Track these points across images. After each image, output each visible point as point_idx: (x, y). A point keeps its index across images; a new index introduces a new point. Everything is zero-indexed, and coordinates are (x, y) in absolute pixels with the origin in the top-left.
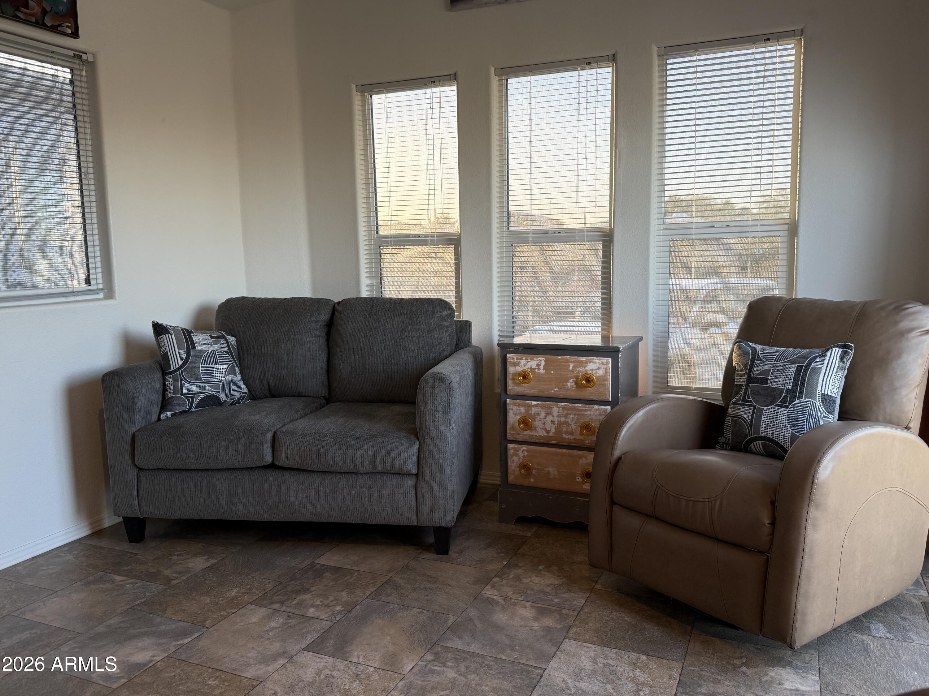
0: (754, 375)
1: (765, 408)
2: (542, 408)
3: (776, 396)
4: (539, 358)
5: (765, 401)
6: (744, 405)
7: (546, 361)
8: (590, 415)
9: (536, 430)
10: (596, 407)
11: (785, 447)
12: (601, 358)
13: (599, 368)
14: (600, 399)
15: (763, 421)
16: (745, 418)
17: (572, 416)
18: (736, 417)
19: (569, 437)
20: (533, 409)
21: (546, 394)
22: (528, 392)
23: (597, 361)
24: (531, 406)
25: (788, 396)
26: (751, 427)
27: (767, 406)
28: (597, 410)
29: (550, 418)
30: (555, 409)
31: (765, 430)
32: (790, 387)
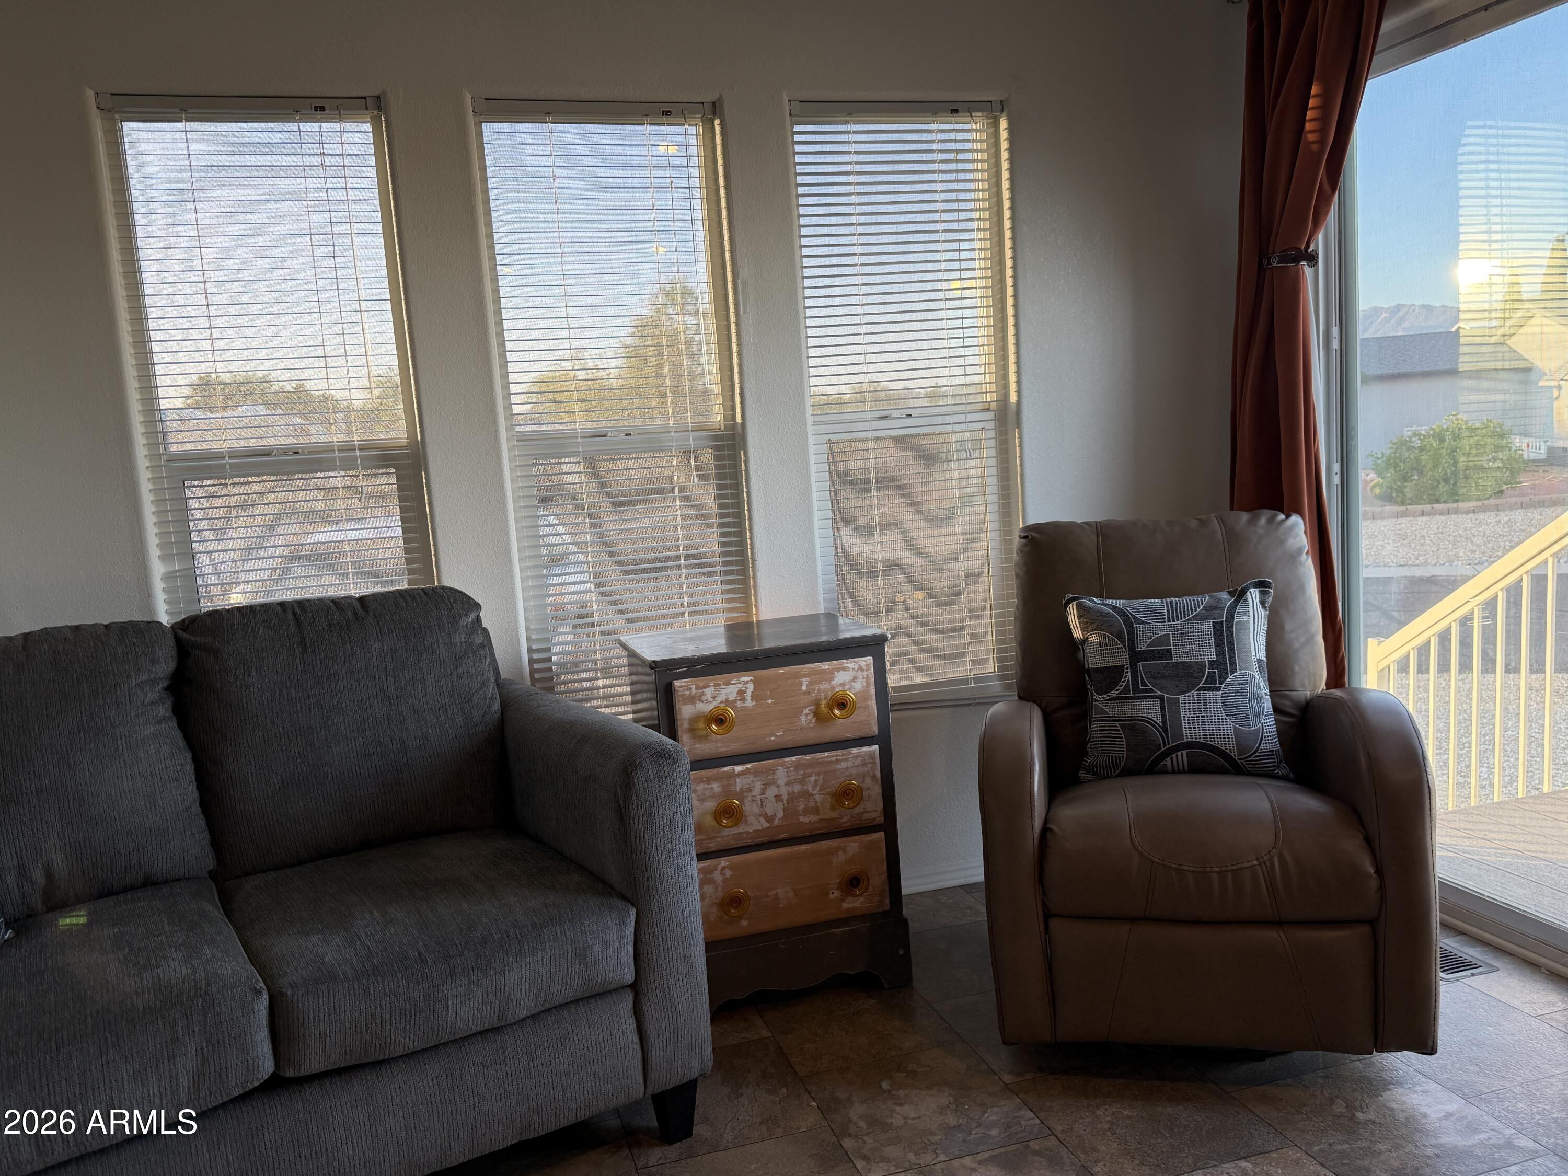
0: (1142, 647)
1: (1181, 697)
2: (755, 776)
3: (1195, 674)
4: (743, 679)
5: (1177, 686)
6: (1139, 698)
7: (756, 682)
8: (847, 768)
9: (746, 821)
10: (855, 751)
11: (1228, 751)
12: (856, 659)
13: (855, 679)
14: (860, 734)
15: (1184, 717)
16: (1151, 719)
17: (813, 778)
18: (1132, 720)
19: (812, 818)
20: (738, 780)
21: (759, 746)
22: (723, 749)
23: (850, 665)
24: (733, 775)
25: (1215, 672)
26: (1166, 731)
27: (1184, 692)
28: (858, 756)
29: (772, 792)
30: (781, 771)
31: (1190, 731)
32: (1214, 657)
